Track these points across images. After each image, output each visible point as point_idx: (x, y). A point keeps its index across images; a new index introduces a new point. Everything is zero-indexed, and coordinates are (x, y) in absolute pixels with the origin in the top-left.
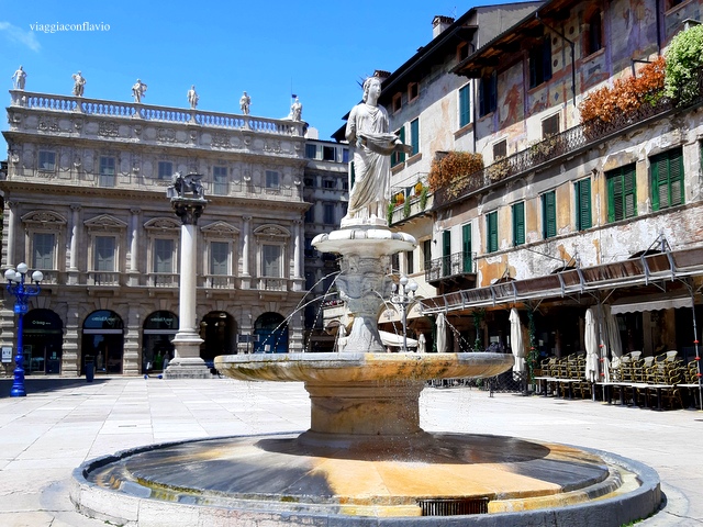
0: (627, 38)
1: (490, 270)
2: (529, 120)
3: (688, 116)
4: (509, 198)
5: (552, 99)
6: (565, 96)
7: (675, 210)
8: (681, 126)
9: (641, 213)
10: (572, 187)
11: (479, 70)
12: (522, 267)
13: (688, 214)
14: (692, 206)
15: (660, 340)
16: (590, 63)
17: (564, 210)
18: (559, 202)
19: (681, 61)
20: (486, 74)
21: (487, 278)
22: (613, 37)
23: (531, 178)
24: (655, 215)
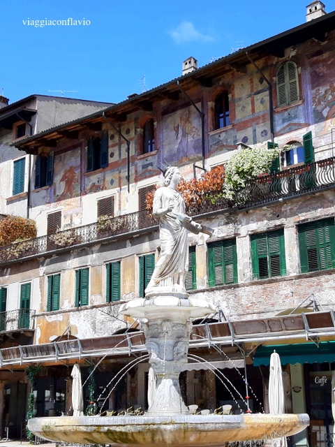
0: (177, 147)
1: (49, 327)
2: (84, 198)
3: (240, 215)
4: (73, 263)
5: (107, 184)
6: (120, 183)
7: (230, 287)
8: (235, 222)
9: (199, 287)
10: (137, 260)
11: (36, 148)
12: (85, 326)
13: (240, 291)
14: (244, 285)
15: (201, 394)
16: (144, 160)
17: (128, 279)
18: (124, 272)
19: (238, 173)
20: (42, 153)
21: (46, 335)
22: (164, 143)
23: (97, 248)
24: (212, 290)
